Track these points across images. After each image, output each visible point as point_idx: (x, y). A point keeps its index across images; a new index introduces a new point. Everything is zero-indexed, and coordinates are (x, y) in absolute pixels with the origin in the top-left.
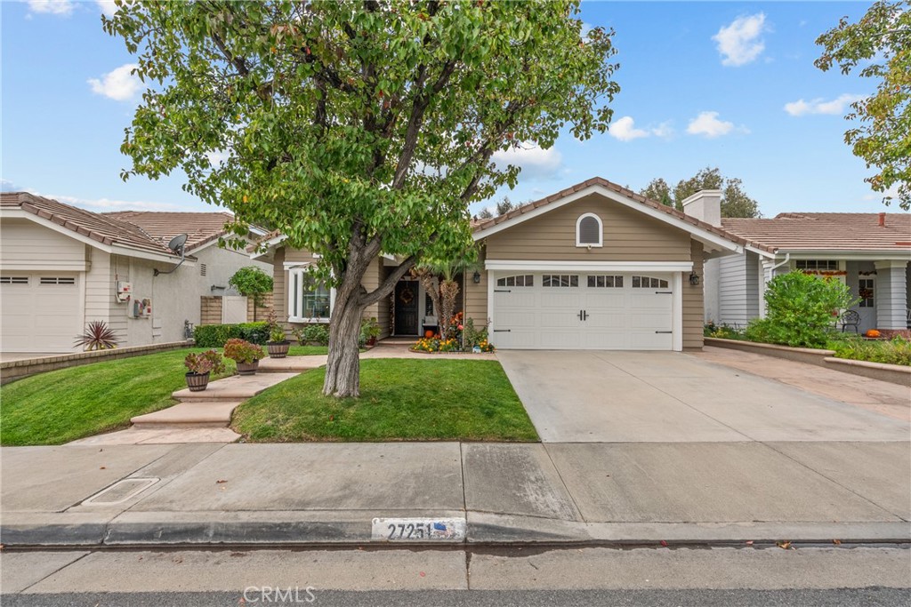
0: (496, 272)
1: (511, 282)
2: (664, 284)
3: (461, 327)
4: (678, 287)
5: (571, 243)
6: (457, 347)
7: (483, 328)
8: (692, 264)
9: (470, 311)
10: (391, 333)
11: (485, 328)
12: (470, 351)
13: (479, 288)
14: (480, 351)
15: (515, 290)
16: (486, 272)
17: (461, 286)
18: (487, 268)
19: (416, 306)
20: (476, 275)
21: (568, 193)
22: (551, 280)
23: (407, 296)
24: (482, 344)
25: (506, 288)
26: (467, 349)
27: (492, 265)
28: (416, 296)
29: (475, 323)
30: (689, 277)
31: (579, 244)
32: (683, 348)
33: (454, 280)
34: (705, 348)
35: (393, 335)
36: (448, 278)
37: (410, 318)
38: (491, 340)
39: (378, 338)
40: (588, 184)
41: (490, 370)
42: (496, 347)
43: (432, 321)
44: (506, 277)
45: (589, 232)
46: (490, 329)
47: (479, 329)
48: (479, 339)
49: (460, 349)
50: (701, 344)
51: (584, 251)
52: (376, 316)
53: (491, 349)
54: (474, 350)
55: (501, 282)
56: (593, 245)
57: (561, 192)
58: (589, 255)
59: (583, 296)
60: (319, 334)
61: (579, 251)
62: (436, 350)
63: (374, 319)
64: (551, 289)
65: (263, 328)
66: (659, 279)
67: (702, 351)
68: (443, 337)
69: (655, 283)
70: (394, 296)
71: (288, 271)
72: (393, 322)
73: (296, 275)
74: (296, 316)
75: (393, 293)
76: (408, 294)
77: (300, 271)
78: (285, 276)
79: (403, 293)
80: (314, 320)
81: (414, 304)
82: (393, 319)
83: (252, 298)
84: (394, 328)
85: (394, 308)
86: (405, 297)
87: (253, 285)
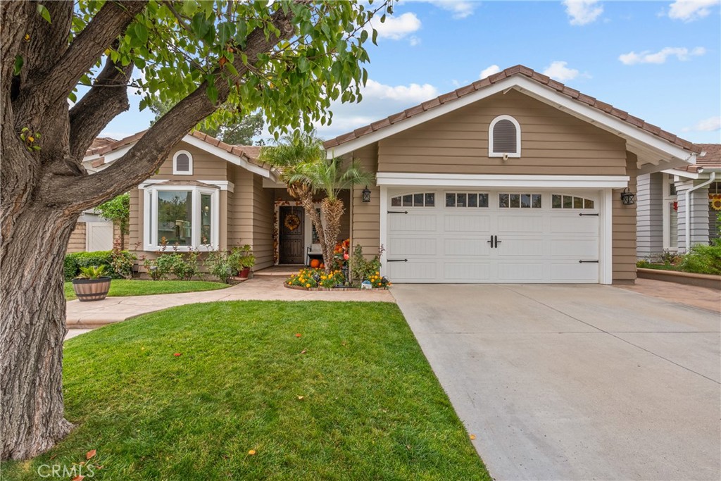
0: (390, 189)
1: (407, 200)
2: (589, 204)
3: (347, 256)
4: (607, 208)
5: (482, 153)
6: (343, 282)
7: (374, 257)
8: (628, 178)
9: (358, 238)
10: (275, 262)
11: (377, 258)
12: (357, 287)
13: (370, 209)
14: (370, 286)
15: (413, 210)
16: (378, 189)
17: (347, 205)
18: (379, 182)
19: (302, 233)
20: (366, 192)
21: (483, 85)
22: (456, 199)
23: (292, 222)
24: (373, 278)
25: (402, 208)
26: (355, 283)
27: (384, 179)
28: (302, 222)
29: (364, 251)
30: (620, 196)
31: (491, 154)
32: (613, 280)
33: (338, 199)
34: (638, 281)
35: (277, 264)
36: (331, 194)
37: (295, 247)
38: (384, 272)
39: (253, 269)
40: (506, 75)
41: (385, 324)
42: (391, 281)
43: (318, 249)
44: (402, 196)
45: (505, 138)
46: (383, 259)
47: (369, 259)
48: (369, 273)
49: (347, 283)
50: (634, 276)
51: (498, 162)
52: (251, 243)
53: (383, 284)
54: (363, 285)
55: (395, 202)
56: (510, 155)
57: (474, 84)
58: (504, 167)
59: (494, 218)
60: (175, 265)
61: (491, 162)
62: (316, 285)
63: (247, 246)
64: (457, 210)
65: (107, 258)
66: (584, 198)
67: (634, 284)
68: (327, 268)
69: (579, 204)
70: (278, 223)
71: (143, 190)
72: (277, 250)
73: (151, 195)
74: (151, 243)
75: (278, 219)
76: (293, 221)
77: (154, 190)
78: (140, 196)
79: (287, 219)
80: (169, 248)
81: (300, 231)
82: (278, 247)
83: (118, 225)
84: (278, 257)
85: (278, 236)
86: (290, 223)
87: (119, 210)
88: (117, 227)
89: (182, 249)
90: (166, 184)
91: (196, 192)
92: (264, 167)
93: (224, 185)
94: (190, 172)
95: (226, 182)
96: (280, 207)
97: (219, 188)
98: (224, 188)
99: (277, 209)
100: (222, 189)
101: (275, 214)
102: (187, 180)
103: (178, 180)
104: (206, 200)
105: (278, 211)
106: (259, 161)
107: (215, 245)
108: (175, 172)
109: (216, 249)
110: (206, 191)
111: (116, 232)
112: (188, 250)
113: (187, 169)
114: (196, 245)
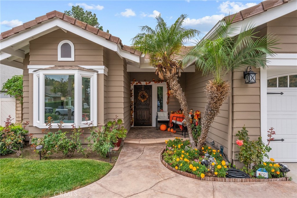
0: (270, 70)
1: (282, 82)
10: (131, 125)
13: (251, 90)
15: (288, 91)
19: (150, 104)
20: (250, 73)
23: (143, 97)
25: (278, 89)
28: (150, 96)
35: (133, 126)
36: (219, 77)
39: (124, 139)
44: (277, 77)
52: (122, 117)
55: (271, 83)
60: (59, 143)
63: (120, 120)
70: (133, 97)
71: (32, 74)
72: (133, 117)
73: (39, 78)
74: (39, 120)
75: (133, 94)
76: (144, 95)
77: (41, 74)
78: (30, 80)
79: (140, 94)
80: (55, 125)
81: (148, 102)
82: (133, 114)
83: (19, 100)
84: (133, 121)
85: (133, 106)
86: (141, 97)
87: (20, 89)
88: (18, 102)
89: (65, 126)
90: (52, 69)
91: (78, 76)
92: (135, 53)
93: (101, 69)
94: (72, 59)
95: (103, 67)
96: (134, 86)
97: (97, 72)
98: (101, 72)
99: (132, 87)
100: (99, 73)
101: (131, 91)
102: (70, 65)
103: (62, 65)
104: (86, 82)
105: (133, 88)
106: (132, 48)
107: (93, 120)
108: (60, 59)
109: (95, 124)
110: (86, 74)
111: (18, 105)
112: (72, 127)
113: (70, 56)
114: (78, 122)
